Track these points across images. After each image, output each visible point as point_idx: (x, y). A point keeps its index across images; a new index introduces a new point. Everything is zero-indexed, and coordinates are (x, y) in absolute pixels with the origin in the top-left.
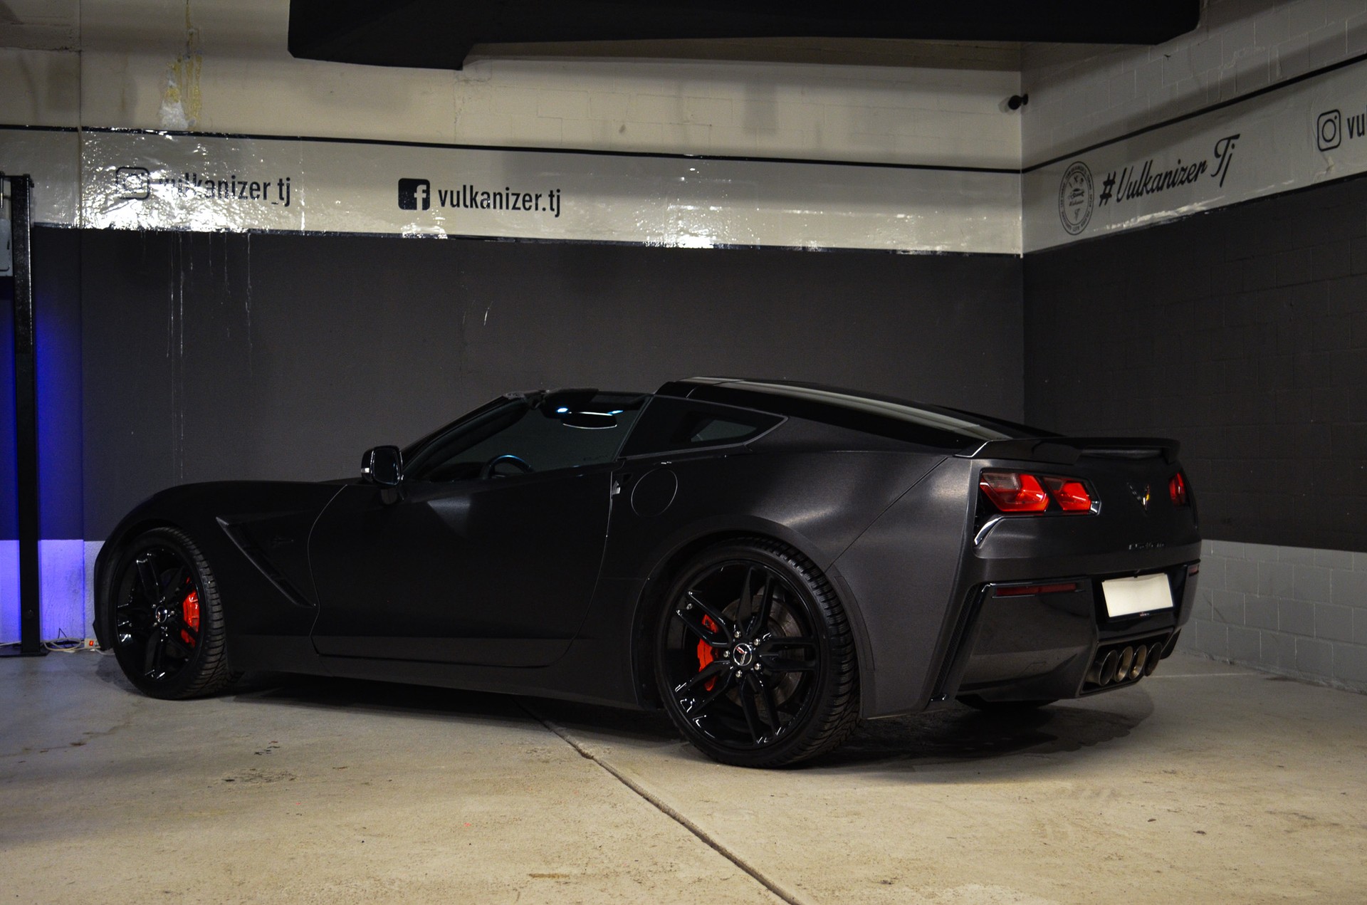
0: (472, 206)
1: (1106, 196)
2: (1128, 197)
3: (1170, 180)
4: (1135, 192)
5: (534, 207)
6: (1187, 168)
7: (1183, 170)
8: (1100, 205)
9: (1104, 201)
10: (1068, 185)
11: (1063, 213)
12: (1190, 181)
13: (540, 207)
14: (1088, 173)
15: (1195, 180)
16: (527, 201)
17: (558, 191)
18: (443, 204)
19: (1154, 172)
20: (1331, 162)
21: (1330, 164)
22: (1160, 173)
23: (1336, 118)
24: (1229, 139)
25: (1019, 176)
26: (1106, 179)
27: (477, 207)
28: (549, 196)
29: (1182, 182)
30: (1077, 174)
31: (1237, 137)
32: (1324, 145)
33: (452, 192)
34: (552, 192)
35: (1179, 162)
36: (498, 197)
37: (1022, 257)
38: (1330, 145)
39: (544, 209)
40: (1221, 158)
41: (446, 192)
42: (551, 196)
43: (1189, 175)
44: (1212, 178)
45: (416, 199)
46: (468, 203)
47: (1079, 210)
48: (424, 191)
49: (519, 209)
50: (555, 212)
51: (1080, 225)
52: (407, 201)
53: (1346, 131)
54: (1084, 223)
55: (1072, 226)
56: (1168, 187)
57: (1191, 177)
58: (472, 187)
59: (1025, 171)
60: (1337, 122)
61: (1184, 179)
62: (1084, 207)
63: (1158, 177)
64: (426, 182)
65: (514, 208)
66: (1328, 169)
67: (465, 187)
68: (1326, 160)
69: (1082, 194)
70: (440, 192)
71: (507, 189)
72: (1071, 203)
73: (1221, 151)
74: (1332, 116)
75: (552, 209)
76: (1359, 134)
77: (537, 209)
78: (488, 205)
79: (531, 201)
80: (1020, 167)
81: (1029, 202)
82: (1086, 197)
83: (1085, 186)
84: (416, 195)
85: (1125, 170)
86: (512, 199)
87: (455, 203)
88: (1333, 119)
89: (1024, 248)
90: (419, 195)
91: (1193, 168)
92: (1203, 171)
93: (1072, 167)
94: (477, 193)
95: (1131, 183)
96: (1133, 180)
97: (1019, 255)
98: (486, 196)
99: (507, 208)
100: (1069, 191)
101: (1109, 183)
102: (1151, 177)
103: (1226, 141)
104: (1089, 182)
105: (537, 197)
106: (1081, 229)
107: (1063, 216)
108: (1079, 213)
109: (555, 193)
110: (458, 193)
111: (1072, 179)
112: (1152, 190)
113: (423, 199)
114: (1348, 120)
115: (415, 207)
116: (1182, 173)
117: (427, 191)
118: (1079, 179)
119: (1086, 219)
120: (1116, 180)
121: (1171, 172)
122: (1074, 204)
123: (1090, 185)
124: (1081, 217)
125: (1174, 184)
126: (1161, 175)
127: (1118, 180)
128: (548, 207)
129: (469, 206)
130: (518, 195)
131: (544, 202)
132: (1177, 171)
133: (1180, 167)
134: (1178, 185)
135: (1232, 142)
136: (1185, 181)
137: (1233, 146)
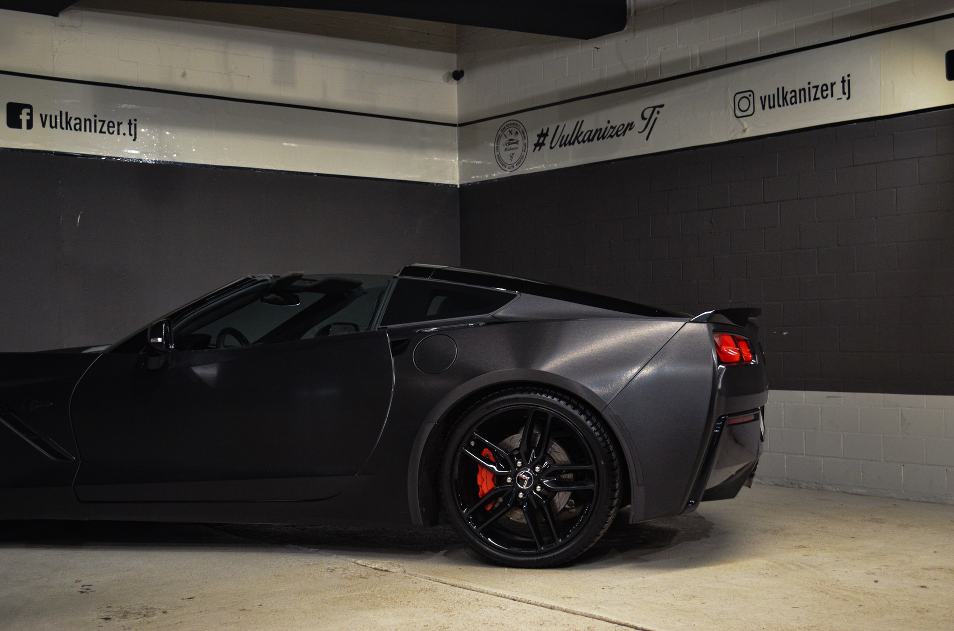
0: (67, 129)
1: (539, 145)
2: (561, 146)
3: (599, 135)
4: (567, 143)
5: (116, 132)
6: (616, 126)
7: (612, 127)
8: (534, 151)
9: (538, 148)
10: (503, 135)
11: (498, 155)
12: (618, 136)
13: (121, 132)
14: (522, 128)
15: (623, 135)
16: (111, 127)
17: (135, 120)
18: (44, 125)
19: (585, 129)
20: (746, 125)
21: (745, 128)
22: (591, 130)
23: (750, 95)
24: (655, 108)
25: (456, 128)
26: (540, 133)
27: (71, 129)
28: (128, 124)
29: (611, 136)
30: (511, 128)
31: (662, 106)
32: (739, 113)
33: (51, 116)
34: (130, 121)
35: (609, 122)
36: (88, 123)
37: (458, 187)
38: (745, 114)
39: (124, 134)
40: (646, 121)
41: (46, 116)
42: (130, 124)
43: (618, 131)
44: (638, 133)
45: (21, 120)
46: (64, 125)
47: (513, 154)
48: (28, 114)
49: (105, 133)
50: (133, 137)
51: (515, 165)
52: (13, 121)
53: (758, 105)
54: (519, 163)
55: (508, 166)
56: (598, 139)
57: (619, 133)
58: (67, 113)
59: (460, 125)
60: (751, 98)
61: (612, 134)
62: (518, 153)
63: (589, 132)
64: (29, 107)
65: (101, 132)
66: (744, 131)
67: (61, 112)
68: (743, 125)
69: (517, 143)
70: (41, 115)
71: (95, 116)
72: (506, 149)
73: (647, 114)
74: (747, 94)
75: (131, 135)
76: (770, 107)
77: (118, 134)
78: (80, 129)
79: (114, 127)
80: (456, 122)
81: (464, 148)
82: (520, 145)
83: (519, 137)
84: (21, 117)
85: (558, 126)
86: (99, 125)
87: (53, 125)
88: (748, 97)
89: (460, 179)
90: (24, 117)
91: (622, 126)
92: (630, 129)
93: (506, 124)
94: (71, 118)
95: (564, 136)
96: (565, 133)
97: (457, 185)
98: (78, 121)
99: (95, 131)
100: (503, 141)
101: (543, 135)
102: (582, 133)
103: (652, 109)
104: (524, 134)
105: (119, 124)
106: (516, 167)
107: (499, 158)
108: (514, 156)
109: (133, 122)
110: (56, 117)
111: (507, 132)
112: (584, 141)
113: (27, 120)
114: (761, 97)
115: (20, 127)
116: (612, 130)
117: (30, 114)
118: (513, 132)
119: (520, 161)
120: (549, 133)
121: (601, 129)
122: (509, 150)
123: (525, 137)
124: (515, 159)
125: (603, 138)
126: (591, 131)
127: (551, 134)
128: (127, 133)
129: (65, 129)
130: (104, 122)
131: (124, 128)
132: (606, 128)
133: (609, 126)
134: (607, 138)
135: (657, 109)
136: (614, 135)
137: (658, 112)
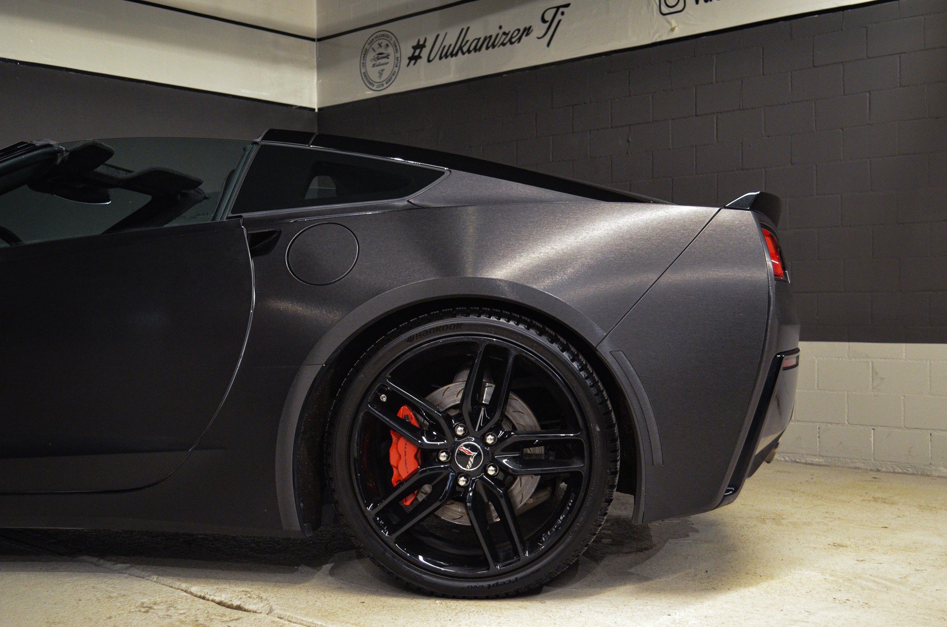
1: (414, 58)
2: (441, 58)
3: (489, 43)
4: (449, 53)
6: (510, 32)
7: (504, 33)
8: (408, 65)
9: (413, 62)
10: (371, 49)
11: (364, 73)
12: (512, 43)
14: (394, 39)
15: (519, 42)
19: (470, 37)
20: (674, 24)
21: (673, 26)
22: (478, 38)
24: (558, 8)
25: (314, 44)
26: (415, 44)
29: (503, 44)
30: (382, 40)
31: (567, 6)
32: (665, 10)
35: (500, 27)
37: (316, 111)
38: (672, 10)
40: (548, 24)
43: (511, 38)
44: (537, 39)
47: (383, 70)
51: (384, 82)
54: (389, 81)
55: (376, 84)
56: (487, 48)
57: (513, 40)
59: (319, 40)
61: (505, 42)
62: (388, 69)
63: (476, 41)
66: (673, 30)
68: (669, 23)
69: (387, 57)
72: (374, 65)
73: (549, 16)
76: (706, 1)
80: (315, 36)
81: (322, 66)
82: (391, 60)
83: (390, 50)
85: (438, 36)
89: (319, 102)
91: (517, 32)
92: (527, 35)
93: (375, 35)
95: (445, 47)
96: (447, 43)
97: (314, 110)
100: (371, 55)
101: (420, 46)
102: (467, 41)
103: (555, 10)
104: (396, 46)
106: (385, 86)
107: (365, 76)
108: (384, 72)
111: (375, 45)
112: (469, 51)
116: (504, 37)
118: (383, 45)
119: (391, 78)
120: (426, 44)
121: (491, 37)
122: (377, 66)
123: (397, 50)
124: (385, 76)
125: (493, 46)
126: (479, 39)
127: (429, 45)
132: (498, 35)
133: (501, 32)
134: (499, 47)
135: (561, 10)
136: (507, 43)
137: (563, 13)
